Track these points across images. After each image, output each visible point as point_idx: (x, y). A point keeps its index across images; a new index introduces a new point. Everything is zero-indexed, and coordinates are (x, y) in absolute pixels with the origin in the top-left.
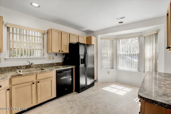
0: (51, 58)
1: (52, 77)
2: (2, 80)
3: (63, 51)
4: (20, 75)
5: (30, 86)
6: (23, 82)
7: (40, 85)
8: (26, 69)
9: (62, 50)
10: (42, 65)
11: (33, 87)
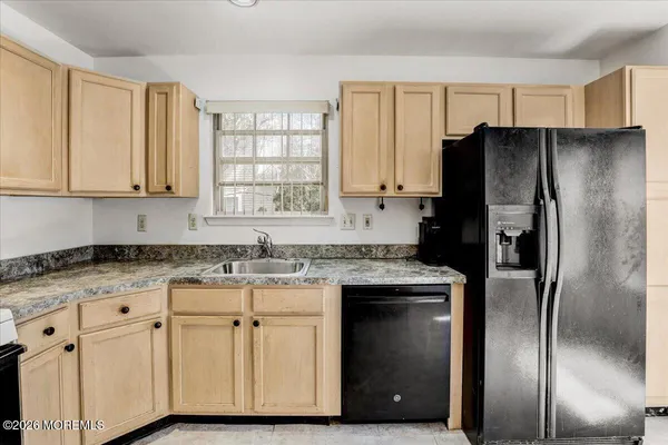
0: (360, 222)
1: (319, 314)
2: (135, 289)
3: (400, 188)
4: (194, 282)
5: (229, 332)
6: (204, 310)
7: (266, 338)
8: (260, 257)
9: (399, 182)
10: (317, 247)
11: (236, 335)
